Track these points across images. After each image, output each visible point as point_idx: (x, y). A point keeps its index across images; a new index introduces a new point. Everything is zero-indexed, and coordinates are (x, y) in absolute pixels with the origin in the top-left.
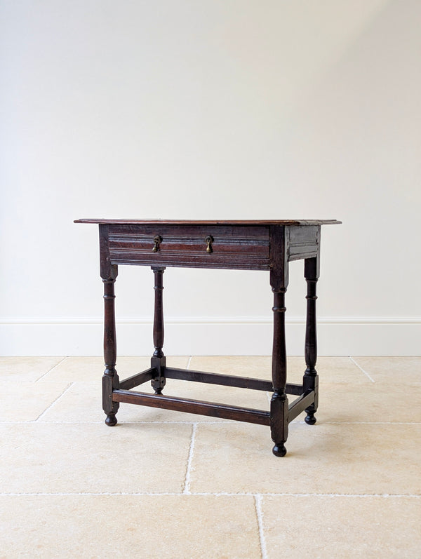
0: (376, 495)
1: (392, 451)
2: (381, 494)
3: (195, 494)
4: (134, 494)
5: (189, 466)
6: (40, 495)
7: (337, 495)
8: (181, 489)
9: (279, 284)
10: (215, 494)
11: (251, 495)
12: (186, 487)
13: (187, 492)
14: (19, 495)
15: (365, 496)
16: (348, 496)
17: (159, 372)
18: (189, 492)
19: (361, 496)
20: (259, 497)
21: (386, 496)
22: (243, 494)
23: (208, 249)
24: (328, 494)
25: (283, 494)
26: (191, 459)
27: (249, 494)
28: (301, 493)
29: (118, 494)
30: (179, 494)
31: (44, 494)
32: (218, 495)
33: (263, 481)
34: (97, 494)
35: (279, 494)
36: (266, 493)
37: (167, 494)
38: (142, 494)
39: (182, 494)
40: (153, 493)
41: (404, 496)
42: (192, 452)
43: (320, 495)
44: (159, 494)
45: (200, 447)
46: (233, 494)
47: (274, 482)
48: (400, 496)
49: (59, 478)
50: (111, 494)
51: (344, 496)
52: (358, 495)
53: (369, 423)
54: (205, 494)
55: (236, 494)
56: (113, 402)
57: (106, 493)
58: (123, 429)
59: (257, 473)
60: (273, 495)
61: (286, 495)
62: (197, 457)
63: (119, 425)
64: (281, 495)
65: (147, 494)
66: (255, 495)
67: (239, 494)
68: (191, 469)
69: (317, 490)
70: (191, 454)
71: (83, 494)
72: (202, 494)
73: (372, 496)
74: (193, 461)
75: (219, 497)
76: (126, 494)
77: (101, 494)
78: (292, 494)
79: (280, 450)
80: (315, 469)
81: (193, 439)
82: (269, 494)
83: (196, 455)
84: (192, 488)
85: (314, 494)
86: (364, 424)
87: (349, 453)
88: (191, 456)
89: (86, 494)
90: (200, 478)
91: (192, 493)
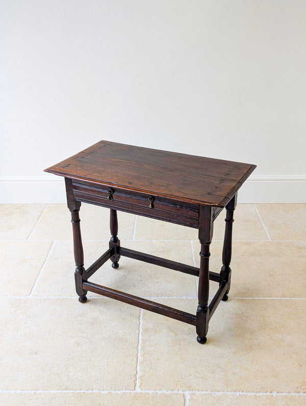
0: (268, 394)
2: (271, 392)
3: (143, 392)
4: (102, 392)
5: (139, 355)
6: (38, 392)
7: (241, 393)
8: (134, 385)
9: (205, 240)
10: (157, 391)
11: (182, 393)
12: (137, 382)
13: (138, 390)
14: (23, 392)
15: (260, 394)
17: (115, 251)
18: (139, 389)
19: (258, 394)
20: (187, 393)
21: (274, 394)
22: (176, 392)
23: (150, 205)
24: (235, 391)
25: (204, 392)
26: (140, 347)
27: (181, 392)
28: (216, 391)
29: (90, 391)
30: (133, 392)
31: (41, 391)
32: (160, 393)
33: (190, 375)
34: (76, 392)
35: (201, 392)
36: (192, 390)
37: (124, 391)
38: (107, 392)
39: (135, 391)
40: (115, 390)
41: (287, 394)
42: (140, 337)
43: (229, 393)
44: (119, 392)
45: (146, 330)
46: (169, 392)
47: (198, 377)
48: (284, 394)
49: (50, 371)
50: (86, 392)
51: (246, 394)
52: (255, 394)
53: (265, 298)
54: (150, 392)
55: (171, 392)
56: (83, 290)
57: (83, 391)
58: (92, 306)
59: (186, 365)
60: (197, 392)
61: (206, 392)
62: (144, 343)
63: (89, 301)
64: (203, 393)
65: (111, 391)
66: (184, 393)
67: (173, 392)
68: (140, 359)
69: (227, 387)
70: (140, 340)
71: (67, 391)
72: (148, 391)
73: (265, 394)
74: (141, 349)
75: (160, 396)
76: (96, 391)
77: (79, 391)
78: (210, 392)
79: (203, 340)
80: (226, 360)
81: (141, 321)
82: (194, 392)
83: (143, 341)
84: (141, 384)
85: (226, 392)
86: (261, 300)
87: (251, 339)
88: (140, 343)
89: (69, 391)
90: (147, 370)
91: (141, 390)
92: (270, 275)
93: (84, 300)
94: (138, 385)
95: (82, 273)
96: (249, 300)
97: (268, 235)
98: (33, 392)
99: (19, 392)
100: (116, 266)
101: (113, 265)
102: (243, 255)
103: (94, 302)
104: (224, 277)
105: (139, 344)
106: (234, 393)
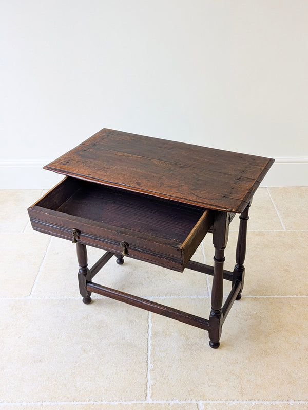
0: (285, 402)
1: (297, 339)
2: (288, 401)
3: (155, 402)
4: (112, 403)
5: (149, 362)
6: (44, 404)
7: (257, 402)
8: (145, 395)
10: (170, 402)
11: (195, 402)
12: (148, 391)
13: (149, 400)
14: (29, 404)
15: (277, 403)
16: (265, 403)
18: (151, 400)
19: (274, 403)
20: (201, 403)
21: (291, 402)
22: (189, 402)
24: (250, 400)
26: (149, 353)
27: (194, 402)
28: (231, 400)
29: (99, 403)
30: (144, 402)
31: (47, 403)
32: (172, 403)
33: (204, 384)
34: (85, 403)
35: (215, 402)
36: (206, 400)
37: (135, 402)
38: (117, 403)
39: (146, 402)
40: (125, 401)
41: (304, 402)
42: (150, 342)
43: (245, 402)
44: (130, 403)
45: (155, 334)
46: (182, 402)
47: (211, 385)
48: (301, 403)
49: (56, 381)
50: (95, 403)
51: (262, 403)
52: (271, 402)
53: (281, 296)
54: (163, 402)
55: (184, 402)
56: (88, 291)
57: (91, 402)
58: (97, 308)
59: (199, 373)
60: (211, 402)
61: (220, 402)
62: (154, 349)
63: (94, 302)
64: (217, 403)
65: (121, 402)
66: (198, 402)
67: (186, 402)
68: (151, 366)
69: (242, 396)
70: (149, 345)
71: (75, 403)
72: (159, 402)
73: (281, 403)
74: (151, 355)
75: (173, 406)
76: (106, 403)
77: (88, 402)
78: (225, 402)
79: (215, 344)
80: (240, 366)
81: (150, 323)
82: (208, 401)
83: (153, 346)
84: (152, 394)
85: (241, 402)
86: (277, 298)
87: (266, 343)
88: (150, 348)
89: (77, 403)
90: (158, 379)
91: (153, 400)
92: (285, 270)
93: (88, 301)
94: (149, 395)
95: (86, 274)
96: (264, 298)
97: (282, 224)
98: (39, 404)
99: (24, 404)
100: (121, 261)
101: (118, 261)
102: (256, 248)
103: (100, 302)
104: (237, 276)
105: (149, 350)
106: (250, 402)
